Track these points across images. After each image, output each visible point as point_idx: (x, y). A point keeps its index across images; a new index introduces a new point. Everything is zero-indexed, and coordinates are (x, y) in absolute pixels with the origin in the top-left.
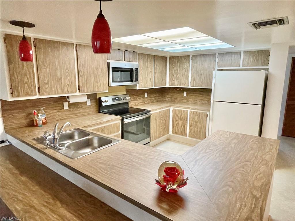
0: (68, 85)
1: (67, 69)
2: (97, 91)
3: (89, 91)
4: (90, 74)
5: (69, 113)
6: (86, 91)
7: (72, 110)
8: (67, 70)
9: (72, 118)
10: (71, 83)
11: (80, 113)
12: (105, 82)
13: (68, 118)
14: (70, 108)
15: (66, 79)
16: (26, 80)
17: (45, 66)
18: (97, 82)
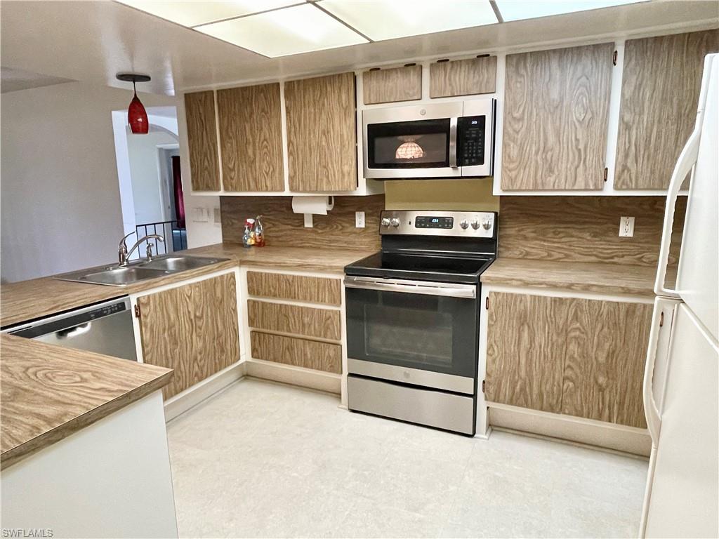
0: (267, 174)
1: (265, 140)
2: (325, 190)
3: (308, 189)
4: (310, 149)
5: (314, 236)
6: (301, 189)
7: (320, 231)
8: (265, 142)
9: (319, 248)
10: (271, 169)
11: (337, 241)
12: (346, 168)
13: (311, 247)
14: (315, 226)
15: (264, 160)
16: (206, 163)
17: (230, 138)
18: (325, 167)
